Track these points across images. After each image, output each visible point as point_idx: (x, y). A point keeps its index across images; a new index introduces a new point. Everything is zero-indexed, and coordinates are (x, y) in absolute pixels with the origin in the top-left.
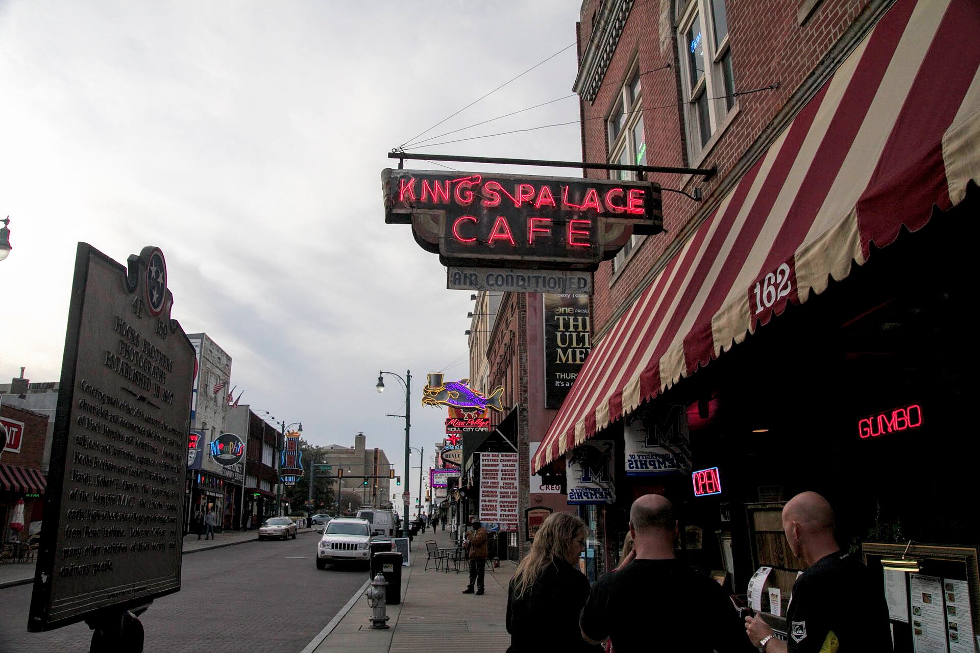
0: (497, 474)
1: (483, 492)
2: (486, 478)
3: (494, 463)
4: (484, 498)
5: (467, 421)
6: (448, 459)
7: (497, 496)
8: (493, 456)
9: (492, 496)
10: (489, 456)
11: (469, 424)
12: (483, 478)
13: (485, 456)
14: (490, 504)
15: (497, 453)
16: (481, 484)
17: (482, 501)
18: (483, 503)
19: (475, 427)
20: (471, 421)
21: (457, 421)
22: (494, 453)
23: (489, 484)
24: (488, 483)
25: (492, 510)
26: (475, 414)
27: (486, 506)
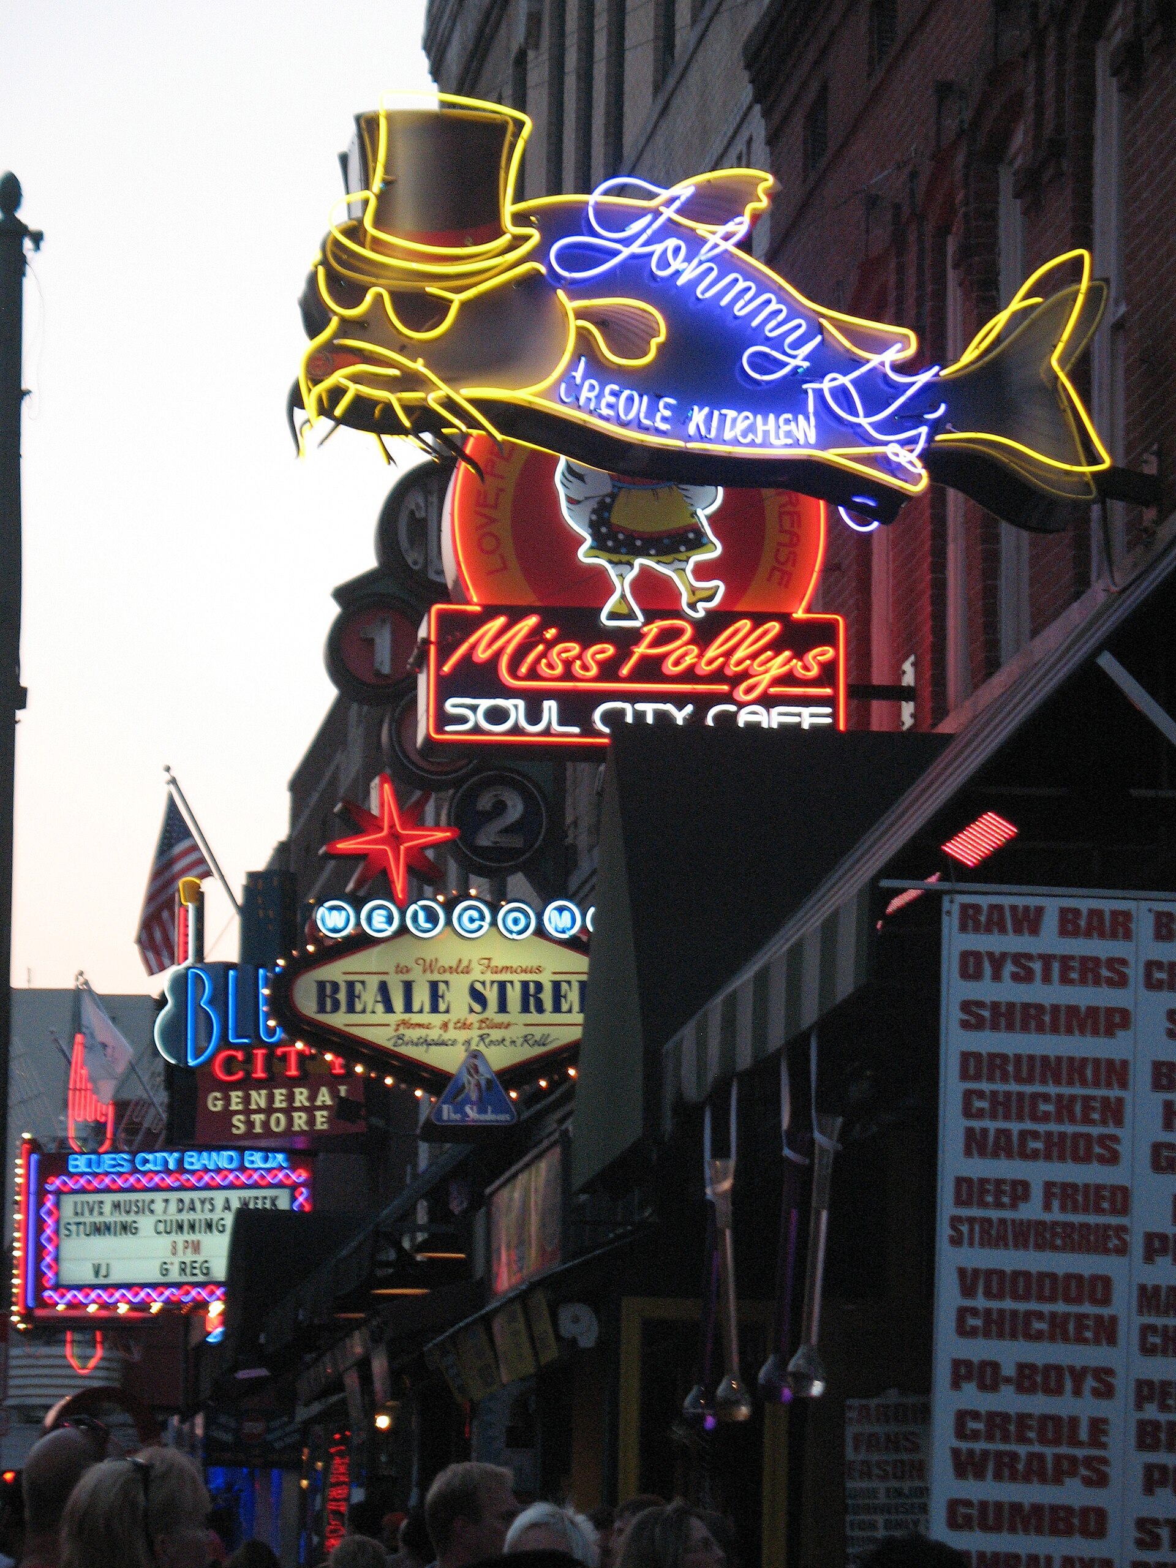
0: (1114, 1112)
1: (968, 1281)
2: (1003, 1146)
3: (1083, 996)
4: (978, 1350)
5: (626, 640)
6: (339, 1020)
7: (1107, 1332)
8: (1069, 923)
9: (1058, 1330)
10: (1029, 922)
11: (650, 669)
12: (975, 1143)
13: (995, 922)
14: (1038, 1404)
15: (1108, 904)
16: (947, 1207)
17: (962, 1371)
18: (971, 1397)
19: (703, 702)
20: (667, 636)
21: (535, 637)
22: (1085, 902)
23: (1031, 1210)
24: (1020, 1191)
25: (1063, 1470)
26: (703, 572)
27: (997, 1423)
